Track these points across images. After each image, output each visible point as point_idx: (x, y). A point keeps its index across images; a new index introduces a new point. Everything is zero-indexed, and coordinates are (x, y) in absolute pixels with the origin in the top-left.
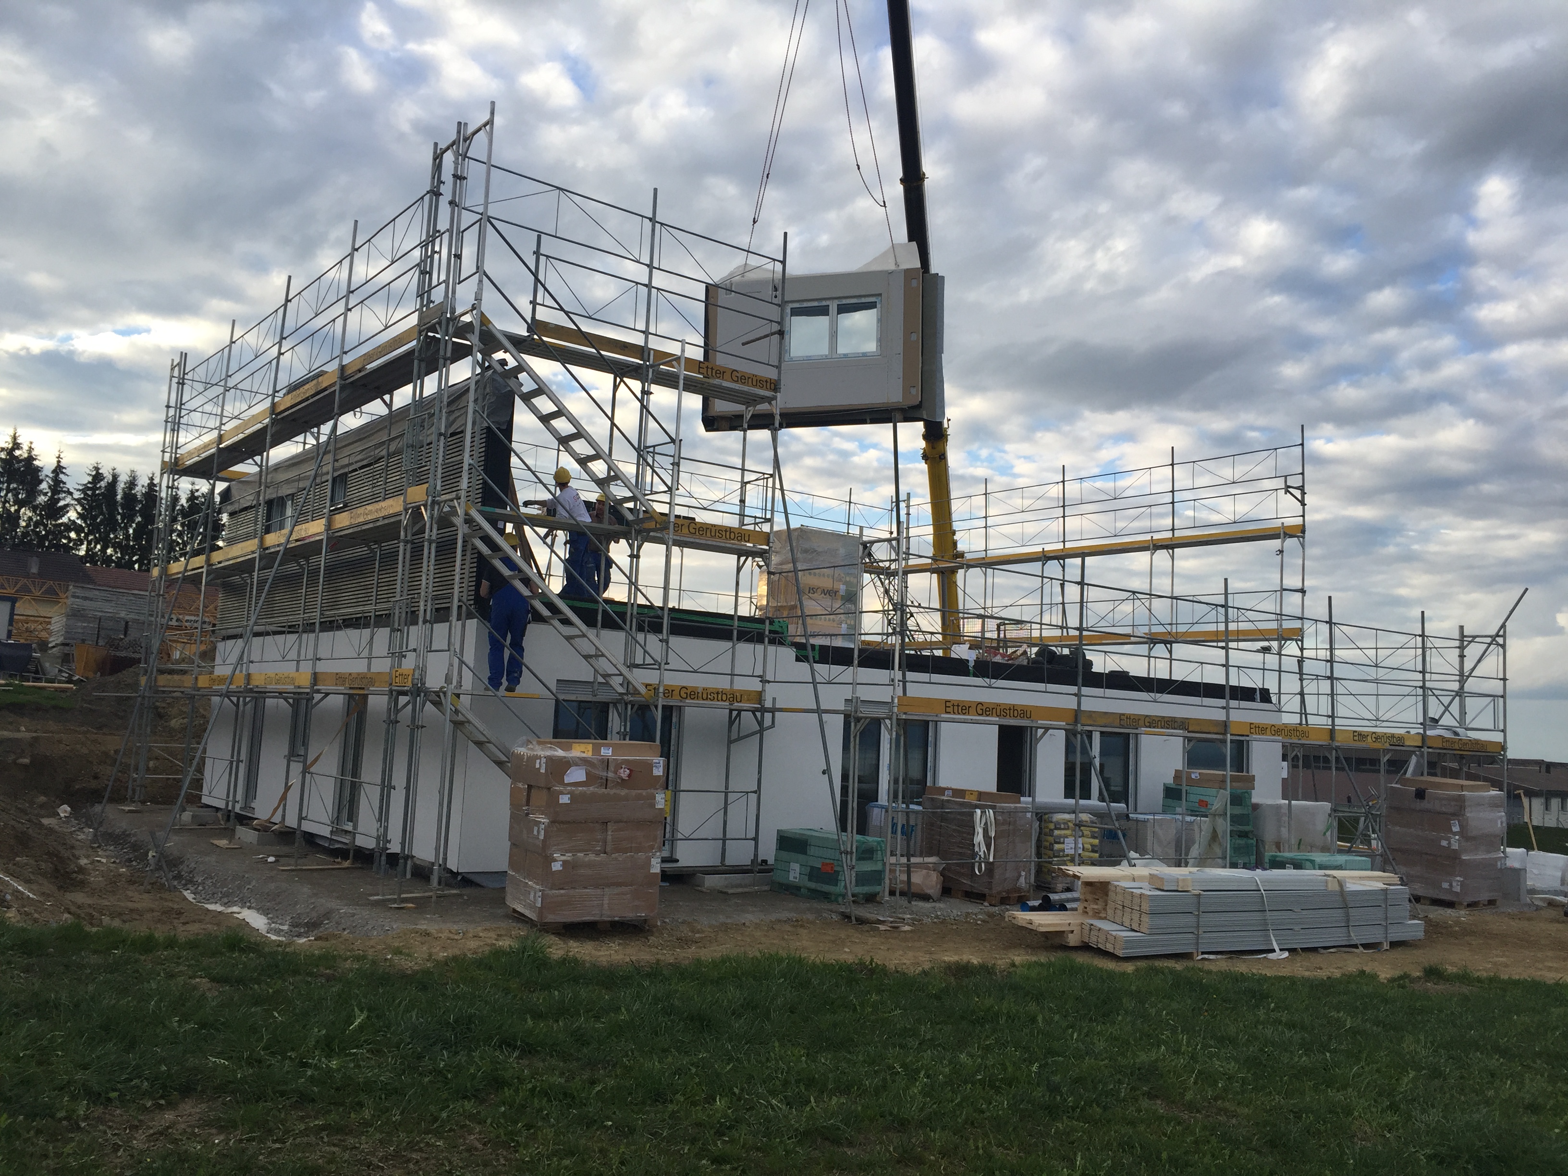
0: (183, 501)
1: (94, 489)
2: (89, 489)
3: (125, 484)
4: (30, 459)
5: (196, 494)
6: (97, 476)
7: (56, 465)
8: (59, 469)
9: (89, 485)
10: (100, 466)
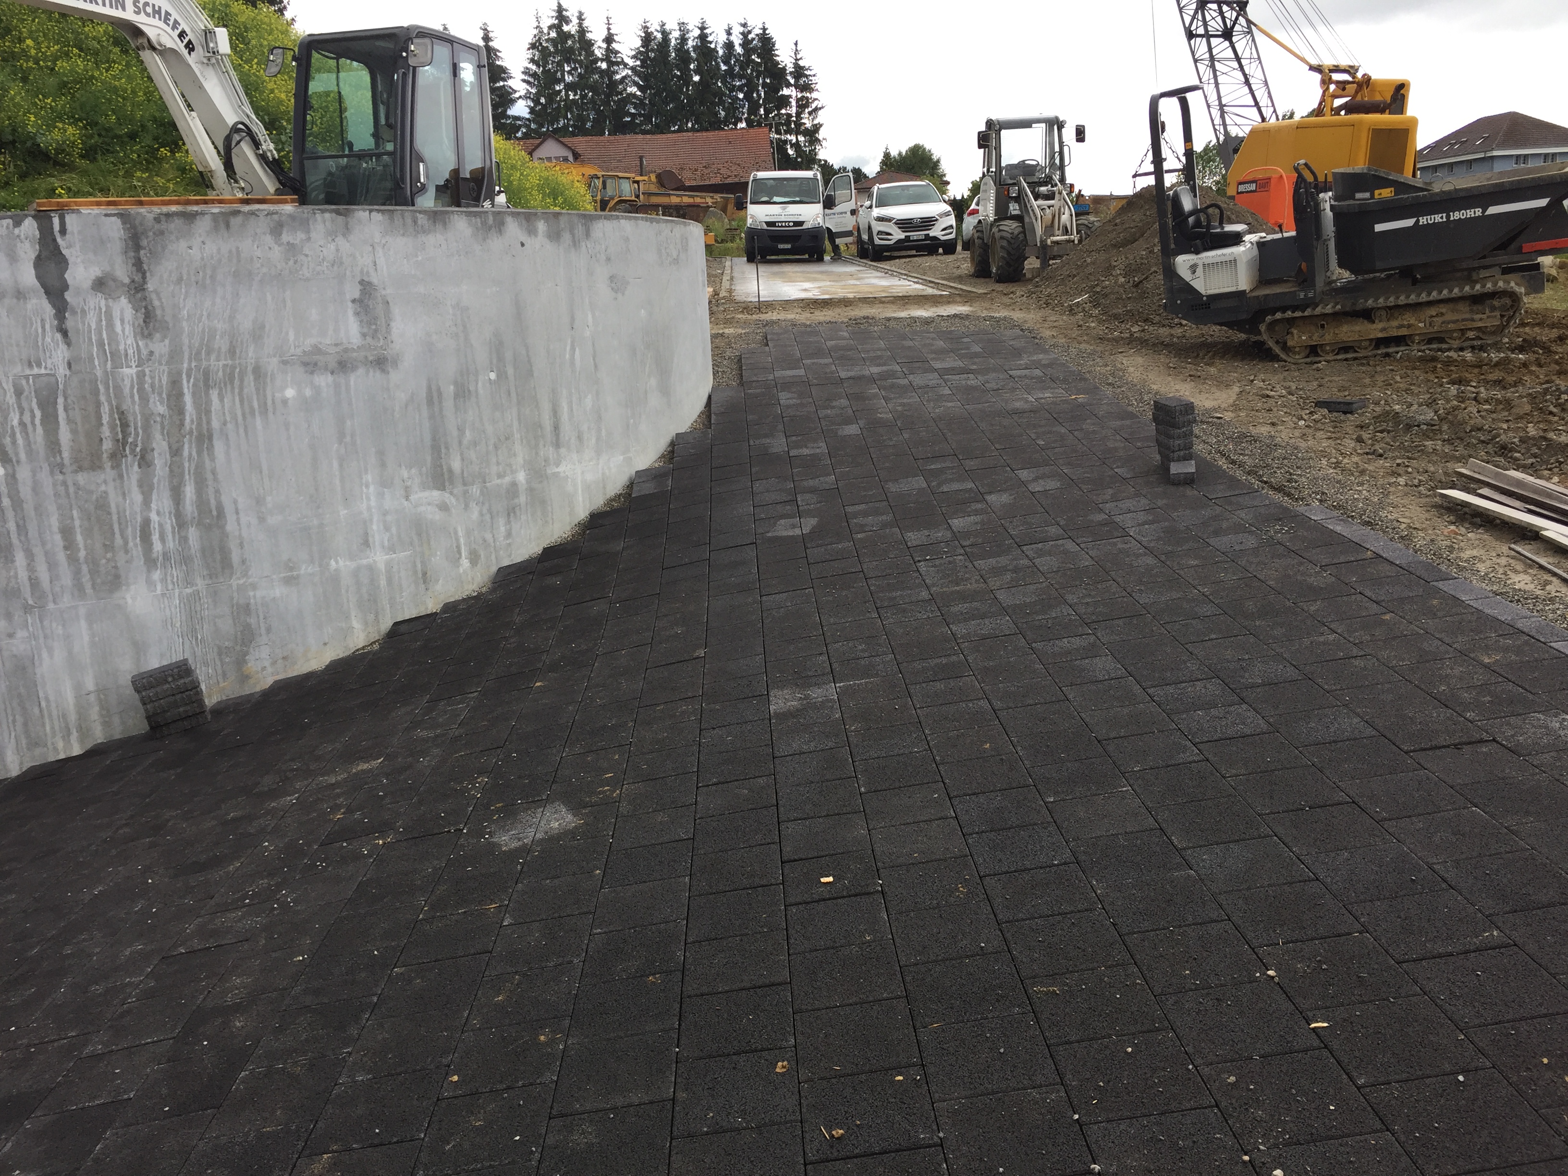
0: (739, 50)
1: (647, 52)
2: (640, 53)
3: (676, 39)
4: (582, 31)
5: (750, 37)
6: (647, 38)
7: (606, 32)
8: (609, 39)
9: (642, 49)
10: (648, 25)
